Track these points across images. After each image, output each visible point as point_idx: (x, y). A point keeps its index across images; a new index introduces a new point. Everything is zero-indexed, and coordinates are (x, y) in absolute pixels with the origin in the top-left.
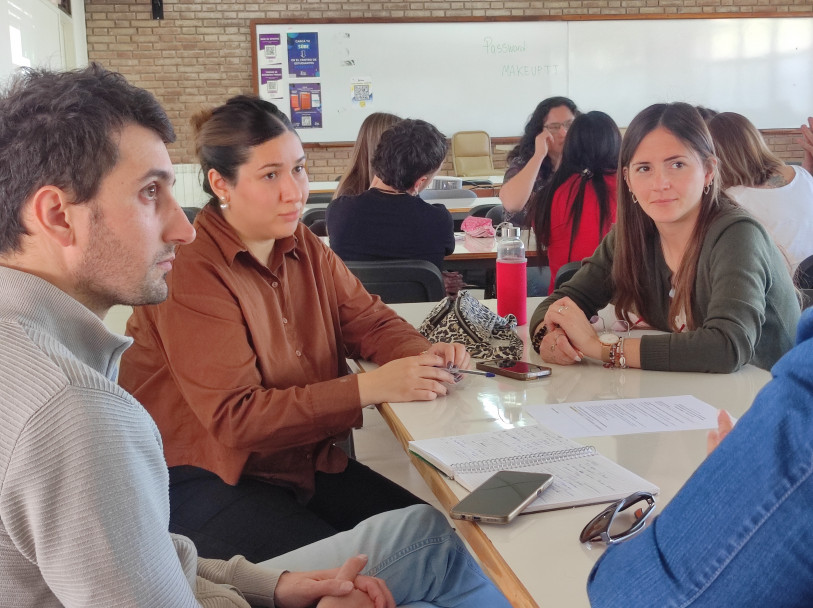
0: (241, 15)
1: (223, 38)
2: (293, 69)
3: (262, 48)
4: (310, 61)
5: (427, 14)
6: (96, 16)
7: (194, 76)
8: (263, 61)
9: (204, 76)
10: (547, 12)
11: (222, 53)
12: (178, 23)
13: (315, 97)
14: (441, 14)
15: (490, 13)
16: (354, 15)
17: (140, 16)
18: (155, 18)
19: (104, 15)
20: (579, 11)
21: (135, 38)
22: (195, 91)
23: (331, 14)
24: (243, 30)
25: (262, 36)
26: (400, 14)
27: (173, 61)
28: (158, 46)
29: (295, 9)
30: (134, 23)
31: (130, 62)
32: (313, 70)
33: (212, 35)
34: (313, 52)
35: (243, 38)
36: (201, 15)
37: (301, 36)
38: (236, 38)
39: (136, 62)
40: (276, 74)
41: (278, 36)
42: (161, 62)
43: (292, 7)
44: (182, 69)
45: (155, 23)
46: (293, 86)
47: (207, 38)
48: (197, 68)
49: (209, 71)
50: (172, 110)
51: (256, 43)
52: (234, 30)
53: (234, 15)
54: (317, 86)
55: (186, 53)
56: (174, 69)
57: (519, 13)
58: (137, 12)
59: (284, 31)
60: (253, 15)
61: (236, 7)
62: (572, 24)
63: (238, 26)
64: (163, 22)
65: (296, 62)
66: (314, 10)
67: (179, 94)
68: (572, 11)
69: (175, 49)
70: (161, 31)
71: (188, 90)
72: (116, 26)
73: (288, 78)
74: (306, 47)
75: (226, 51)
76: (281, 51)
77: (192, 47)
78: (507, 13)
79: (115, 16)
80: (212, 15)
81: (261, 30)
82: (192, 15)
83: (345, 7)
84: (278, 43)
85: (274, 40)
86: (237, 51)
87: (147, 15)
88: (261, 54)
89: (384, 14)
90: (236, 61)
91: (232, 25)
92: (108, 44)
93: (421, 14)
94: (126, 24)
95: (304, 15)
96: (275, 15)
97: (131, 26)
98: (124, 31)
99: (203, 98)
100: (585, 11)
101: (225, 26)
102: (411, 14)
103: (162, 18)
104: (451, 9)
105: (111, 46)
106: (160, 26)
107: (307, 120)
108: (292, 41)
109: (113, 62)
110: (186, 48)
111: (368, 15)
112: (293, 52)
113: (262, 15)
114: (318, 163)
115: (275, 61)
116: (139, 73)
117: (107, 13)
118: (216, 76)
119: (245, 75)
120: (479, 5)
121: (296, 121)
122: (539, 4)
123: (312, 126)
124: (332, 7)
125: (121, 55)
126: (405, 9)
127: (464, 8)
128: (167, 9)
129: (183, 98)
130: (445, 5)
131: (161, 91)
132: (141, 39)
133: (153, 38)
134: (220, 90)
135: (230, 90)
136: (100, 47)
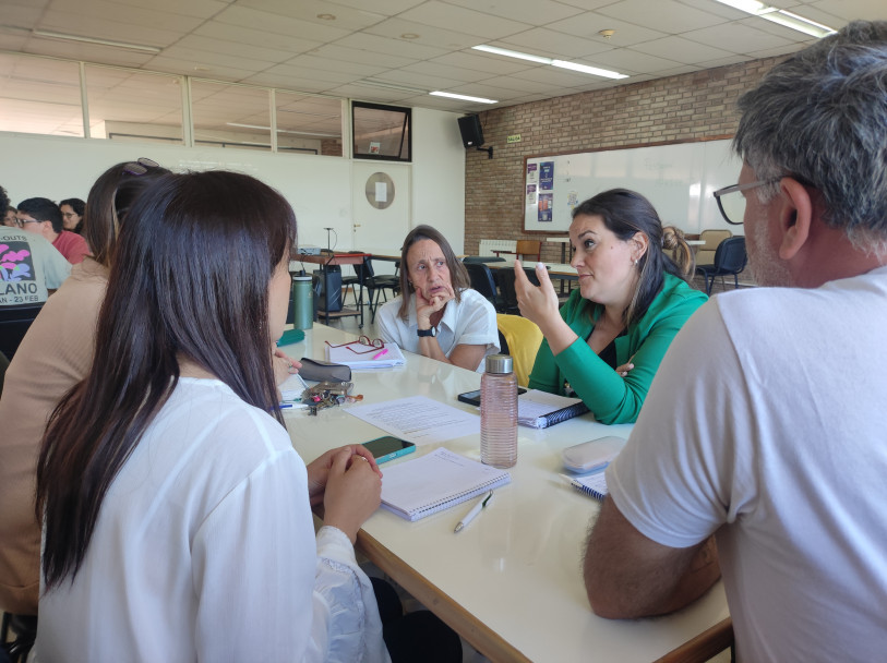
0: (522, 154)
1: (514, 167)
2: (543, 186)
3: (529, 172)
4: (549, 180)
5: (613, 144)
6: (469, 159)
7: (502, 190)
8: (529, 181)
9: (506, 190)
10: (692, 135)
11: (513, 176)
12: (498, 160)
13: (550, 202)
14: (621, 143)
15: (652, 140)
16: (574, 148)
18: (489, 158)
20: (717, 133)
21: (482, 170)
23: (562, 149)
24: (522, 162)
25: (529, 165)
26: (598, 146)
27: (494, 182)
28: (490, 174)
29: (546, 148)
30: (482, 162)
31: (479, 183)
32: (549, 185)
33: (510, 166)
34: (551, 175)
35: (522, 167)
36: (507, 155)
37: (546, 164)
38: (519, 167)
39: (481, 183)
40: (533, 188)
41: (536, 165)
42: (490, 182)
43: (545, 146)
44: (497, 186)
45: (489, 161)
46: (540, 195)
48: (503, 186)
49: (508, 187)
50: (493, 209)
51: (526, 170)
52: (519, 163)
53: (519, 154)
54: (551, 195)
55: (499, 177)
56: (494, 186)
57: (672, 138)
59: (538, 161)
60: (527, 153)
61: (520, 149)
63: (521, 160)
64: (492, 160)
65: (543, 181)
66: (554, 147)
68: (712, 133)
69: (496, 175)
70: (491, 165)
71: (499, 198)
72: (476, 164)
73: (539, 191)
74: (548, 171)
76: (537, 173)
78: (664, 139)
80: (511, 155)
81: (530, 161)
82: (503, 155)
83: (570, 143)
84: (535, 169)
85: (534, 167)
86: (520, 175)
87: (486, 157)
88: (528, 176)
89: (589, 146)
90: (518, 181)
91: (518, 160)
92: (473, 174)
93: (610, 144)
94: (479, 162)
95: (549, 151)
96: (537, 152)
97: (481, 164)
98: (478, 166)
100: (722, 132)
101: (516, 161)
102: (604, 145)
103: (492, 158)
104: (628, 139)
106: (491, 163)
107: (545, 217)
108: (542, 168)
109: (474, 183)
110: (501, 174)
111: (581, 148)
112: (542, 175)
113: (531, 153)
115: (534, 180)
116: (482, 189)
117: (473, 157)
118: (510, 190)
120: (646, 135)
121: (540, 218)
122: (687, 130)
123: (547, 220)
124: (564, 144)
125: (477, 180)
126: (601, 142)
127: (636, 138)
128: (495, 152)
129: (497, 203)
130: (625, 137)
131: (489, 199)
132: (484, 170)
133: (488, 170)
134: (512, 198)
135: (515, 198)
136: (470, 175)
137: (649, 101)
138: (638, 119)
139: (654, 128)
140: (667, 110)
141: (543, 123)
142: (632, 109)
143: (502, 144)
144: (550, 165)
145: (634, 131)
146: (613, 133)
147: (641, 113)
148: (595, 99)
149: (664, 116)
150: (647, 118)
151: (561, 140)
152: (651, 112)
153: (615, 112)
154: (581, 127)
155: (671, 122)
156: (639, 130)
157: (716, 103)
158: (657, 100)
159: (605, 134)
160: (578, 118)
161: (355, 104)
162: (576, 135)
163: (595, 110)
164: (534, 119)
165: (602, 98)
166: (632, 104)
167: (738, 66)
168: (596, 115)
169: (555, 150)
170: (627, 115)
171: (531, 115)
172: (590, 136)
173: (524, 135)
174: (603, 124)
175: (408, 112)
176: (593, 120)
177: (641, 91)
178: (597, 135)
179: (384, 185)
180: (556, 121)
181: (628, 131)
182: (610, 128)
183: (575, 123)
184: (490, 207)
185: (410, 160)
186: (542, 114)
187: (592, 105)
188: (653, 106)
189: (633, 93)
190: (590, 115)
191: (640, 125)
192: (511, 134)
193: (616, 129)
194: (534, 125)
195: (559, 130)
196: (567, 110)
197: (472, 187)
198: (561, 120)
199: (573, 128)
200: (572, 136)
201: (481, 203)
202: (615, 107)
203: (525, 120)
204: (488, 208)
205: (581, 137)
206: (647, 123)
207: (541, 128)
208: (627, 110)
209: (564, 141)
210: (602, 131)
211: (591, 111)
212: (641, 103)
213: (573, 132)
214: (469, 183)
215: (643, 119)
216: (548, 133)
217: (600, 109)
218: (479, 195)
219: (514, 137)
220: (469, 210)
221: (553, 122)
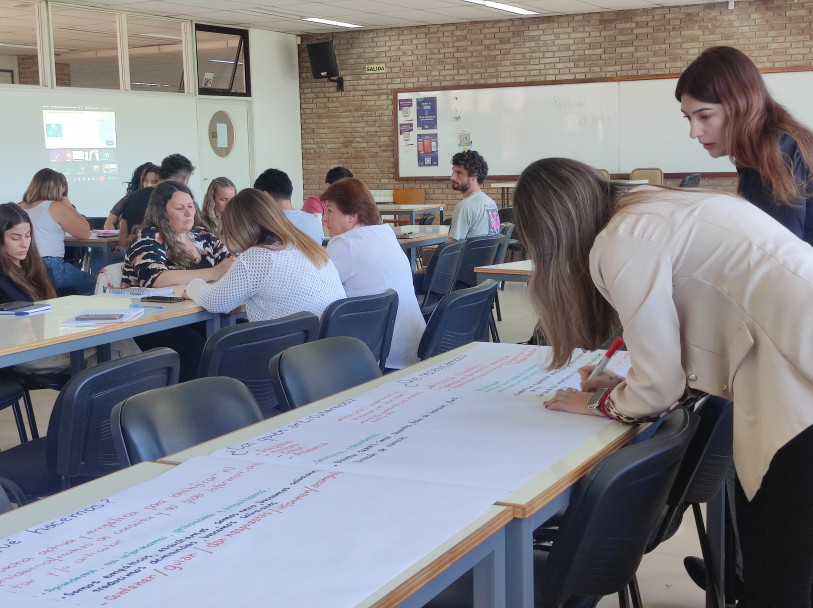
0: (390, 86)
1: (378, 103)
2: (421, 124)
3: (401, 109)
4: (430, 118)
5: (512, 80)
6: (306, 91)
7: (361, 129)
8: (401, 119)
9: (366, 129)
10: (603, 75)
11: (377, 113)
12: (352, 93)
13: (434, 144)
14: (522, 80)
15: (559, 78)
16: (462, 83)
17: (331, 90)
18: (338, 91)
19: (310, 90)
20: (630, 73)
21: (328, 105)
22: (361, 140)
23: (446, 84)
24: (390, 97)
25: (401, 101)
26: (493, 81)
27: (349, 120)
28: (340, 109)
29: (423, 81)
30: (327, 95)
31: (324, 121)
32: (433, 124)
33: (372, 101)
34: (433, 111)
35: (390, 102)
36: (365, 88)
37: (426, 100)
38: (385, 102)
39: (327, 120)
40: (409, 128)
41: (411, 100)
42: (342, 120)
43: (421, 79)
44: (353, 125)
45: (339, 94)
46: (419, 136)
47: (369, 103)
48: (364, 124)
49: (370, 126)
50: (347, 153)
51: (397, 105)
52: (384, 97)
53: (384, 87)
54: (435, 136)
55: (356, 114)
56: (349, 125)
57: (582, 76)
58: (329, 87)
59: (414, 96)
60: (397, 86)
61: (386, 81)
62: (623, 84)
63: (388, 94)
64: (343, 93)
65: (422, 119)
66: (435, 80)
67: (351, 142)
68: (624, 73)
69: (351, 112)
70: (341, 99)
71: (357, 140)
72: (317, 97)
73: (417, 131)
74: (429, 107)
75: (380, 112)
76: (413, 110)
77: (360, 110)
78: (572, 77)
79: (316, 90)
80: (372, 87)
81: (401, 96)
82: (360, 88)
83: (456, 78)
84: (410, 105)
85: (408, 103)
86: (387, 112)
87: (334, 89)
88: (400, 113)
89: (482, 82)
90: (385, 118)
91: (383, 94)
92: (312, 109)
93: (508, 80)
94: (322, 95)
95: (429, 85)
96: (410, 86)
97: (325, 97)
98: (321, 100)
99: (365, 145)
100: (635, 73)
101: (379, 95)
102: (501, 81)
103: (343, 91)
104: (530, 75)
105: (314, 111)
106: (341, 96)
107: (428, 161)
108: (420, 104)
109: (315, 121)
110: (356, 110)
111: (472, 83)
112: (420, 112)
113: (402, 86)
114: (436, 191)
115: (408, 118)
116: (329, 128)
118: (373, 129)
119: (390, 128)
120: (551, 72)
121: (421, 161)
122: (597, 69)
123: (432, 164)
124: (448, 78)
125: (319, 116)
126: (497, 77)
127: (540, 75)
128: (346, 84)
129: (354, 145)
130: (526, 73)
131: (341, 140)
132: (331, 105)
133: (337, 105)
134: (376, 139)
135: (382, 139)
136: (308, 111)
137: (553, 37)
138: (541, 55)
139: (560, 66)
140: (573, 47)
141: (416, 52)
142: (532, 44)
143: (357, 76)
144: (433, 101)
145: (537, 67)
146: (511, 68)
147: (544, 49)
148: (486, 31)
149: (571, 53)
150: (551, 54)
151: (443, 73)
152: (555, 49)
153: (512, 45)
154: (470, 60)
155: (579, 60)
156: (542, 67)
157: (625, 44)
158: (562, 36)
159: (499, 68)
160: (465, 49)
161: (199, 27)
162: (464, 68)
163: (487, 42)
164: (403, 47)
165: (494, 30)
166: (532, 38)
167: (645, 11)
168: (488, 47)
169: (435, 84)
170: (527, 50)
171: (398, 43)
172: (482, 70)
173: (389, 65)
174: (498, 58)
175: (244, 35)
176: (485, 53)
177: (541, 26)
178: (492, 70)
179: (225, 126)
180: (436, 51)
181: (528, 67)
182: (508, 63)
183: (461, 55)
184: (345, 151)
185: (248, 93)
186: (415, 42)
187: (482, 36)
188: (557, 42)
189: (533, 27)
190: (482, 48)
191: (543, 61)
192: (371, 63)
193: (515, 64)
194: (404, 54)
195: (441, 62)
196: (449, 39)
197: (313, 126)
198: (442, 51)
199: (459, 60)
200: (458, 69)
201: (328, 146)
202: (512, 40)
203: (390, 47)
204: (341, 151)
205: (471, 71)
206: (552, 60)
207: (414, 58)
208: (527, 45)
209: (448, 73)
210: (497, 66)
211: (481, 43)
212: (543, 38)
213: (459, 65)
214: (307, 121)
215: (546, 55)
216: (425, 64)
217: (493, 41)
218: (324, 136)
219: (375, 66)
220: (309, 154)
221: (432, 53)
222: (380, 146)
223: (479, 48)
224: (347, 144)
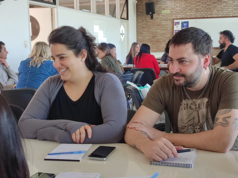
0: (171, 18)
1: (166, 23)
3: (175, 25)
5: (217, 16)
6: (139, 19)
7: (159, 32)
8: (175, 29)
9: (161, 32)
11: (166, 27)
12: (156, 20)
14: (221, 16)
15: (234, 15)
16: (198, 17)
17: (148, 19)
18: (151, 19)
19: (140, 19)
22: (159, 35)
23: (192, 17)
24: (171, 21)
25: (175, 22)
26: (210, 16)
27: (155, 29)
28: (152, 25)
29: (184, 16)
30: (147, 20)
31: (145, 29)
33: (164, 23)
35: (171, 23)
36: (162, 18)
37: (185, 22)
38: (169, 23)
39: (147, 29)
41: (179, 22)
42: (152, 29)
43: (183, 15)
44: (157, 31)
45: (151, 20)
47: (163, 23)
48: (160, 30)
49: (163, 31)
50: (154, 40)
51: (174, 24)
52: (169, 21)
53: (169, 18)
55: (158, 27)
56: (155, 31)
58: (147, 18)
59: (181, 21)
60: (173, 18)
61: (170, 16)
63: (170, 20)
64: (153, 20)
66: (188, 16)
67: (156, 36)
69: (156, 26)
70: (152, 22)
71: (158, 35)
72: (143, 21)
74: (186, 25)
75: (167, 26)
76: (180, 26)
77: (159, 25)
79: (143, 19)
80: (164, 18)
81: (175, 21)
82: (160, 18)
83: (196, 15)
84: (179, 24)
85: (178, 23)
86: (169, 26)
87: (150, 19)
88: (175, 27)
89: (206, 16)
90: (169, 28)
91: (168, 20)
92: (141, 25)
93: (215, 16)
94: (145, 21)
95: (186, 17)
96: (179, 17)
97: (146, 21)
99: (161, 37)
102: (213, 16)
103: (153, 19)
104: (223, 14)
105: (142, 26)
106: (152, 21)
108: (182, 24)
109: (142, 29)
110: (158, 26)
111: (202, 17)
112: (183, 26)
113: (176, 18)
115: (178, 28)
116: (147, 32)
117: (141, 18)
118: (164, 32)
119: (171, 32)
120: (231, 13)
124: (193, 15)
125: (143, 28)
126: (211, 15)
127: (227, 14)
128: (154, 17)
129: (156, 37)
130: (222, 14)
131: (152, 36)
132: (148, 24)
133: (150, 24)
134: (165, 35)
135: (167, 35)
136: (140, 26)
138: (228, 8)
139: (235, 11)
141: (181, 6)
142: (225, 4)
143: (159, 14)
144: (187, 23)
145: (226, 12)
146: (217, 12)
147: (229, 6)
150: (231, 8)
151: (191, 13)
152: (233, 6)
153: (217, 5)
154: (201, 9)
156: (228, 12)
159: (212, 12)
160: (200, 6)
162: (199, 12)
163: (208, 3)
164: (176, 5)
168: (208, 5)
169: (188, 17)
170: (223, 6)
171: (174, 3)
172: (206, 13)
173: (171, 10)
174: (212, 8)
176: (207, 7)
178: (210, 12)
180: (189, 6)
181: (223, 12)
182: (215, 10)
183: (198, 7)
184: (153, 39)
186: (181, 3)
188: (233, 4)
190: (206, 5)
191: (228, 10)
192: (164, 9)
193: (218, 11)
194: (177, 7)
195: (190, 10)
196: (194, 2)
197: (141, 31)
198: (191, 6)
199: (197, 9)
200: (197, 12)
201: (147, 38)
202: (217, 3)
203: (181, 4)
204: (152, 39)
205: (202, 13)
206: (232, 9)
207: (180, 8)
208: (223, 4)
209: (193, 14)
210: (211, 11)
211: (206, 3)
212: (229, 2)
213: (197, 10)
214: (139, 29)
215: (230, 8)
216: (184, 10)
217: (210, 3)
218: (145, 34)
219: (166, 11)
220: (139, 40)
221: (187, 6)
222: (166, 38)
223: (205, 5)
224: (154, 37)
